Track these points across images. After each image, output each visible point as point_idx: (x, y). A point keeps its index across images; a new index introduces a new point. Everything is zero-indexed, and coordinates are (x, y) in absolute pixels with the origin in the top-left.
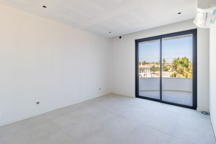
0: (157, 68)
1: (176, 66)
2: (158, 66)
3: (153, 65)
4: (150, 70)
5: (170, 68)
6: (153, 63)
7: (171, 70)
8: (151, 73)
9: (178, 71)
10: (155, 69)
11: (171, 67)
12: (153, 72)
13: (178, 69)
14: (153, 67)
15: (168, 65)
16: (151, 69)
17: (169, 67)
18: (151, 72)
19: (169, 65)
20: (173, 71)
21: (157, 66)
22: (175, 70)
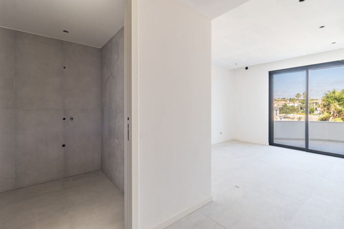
0: (291, 108)
1: (329, 104)
2: (293, 104)
3: (283, 102)
4: (278, 112)
5: (318, 109)
6: (284, 99)
7: (319, 112)
8: (280, 117)
9: (332, 113)
10: (288, 110)
11: (319, 107)
12: (284, 115)
13: (332, 109)
14: (285, 106)
15: (313, 103)
16: (280, 111)
17: (315, 107)
18: (280, 115)
19: (316, 103)
20: (323, 113)
21: (291, 104)
22: (326, 111)
